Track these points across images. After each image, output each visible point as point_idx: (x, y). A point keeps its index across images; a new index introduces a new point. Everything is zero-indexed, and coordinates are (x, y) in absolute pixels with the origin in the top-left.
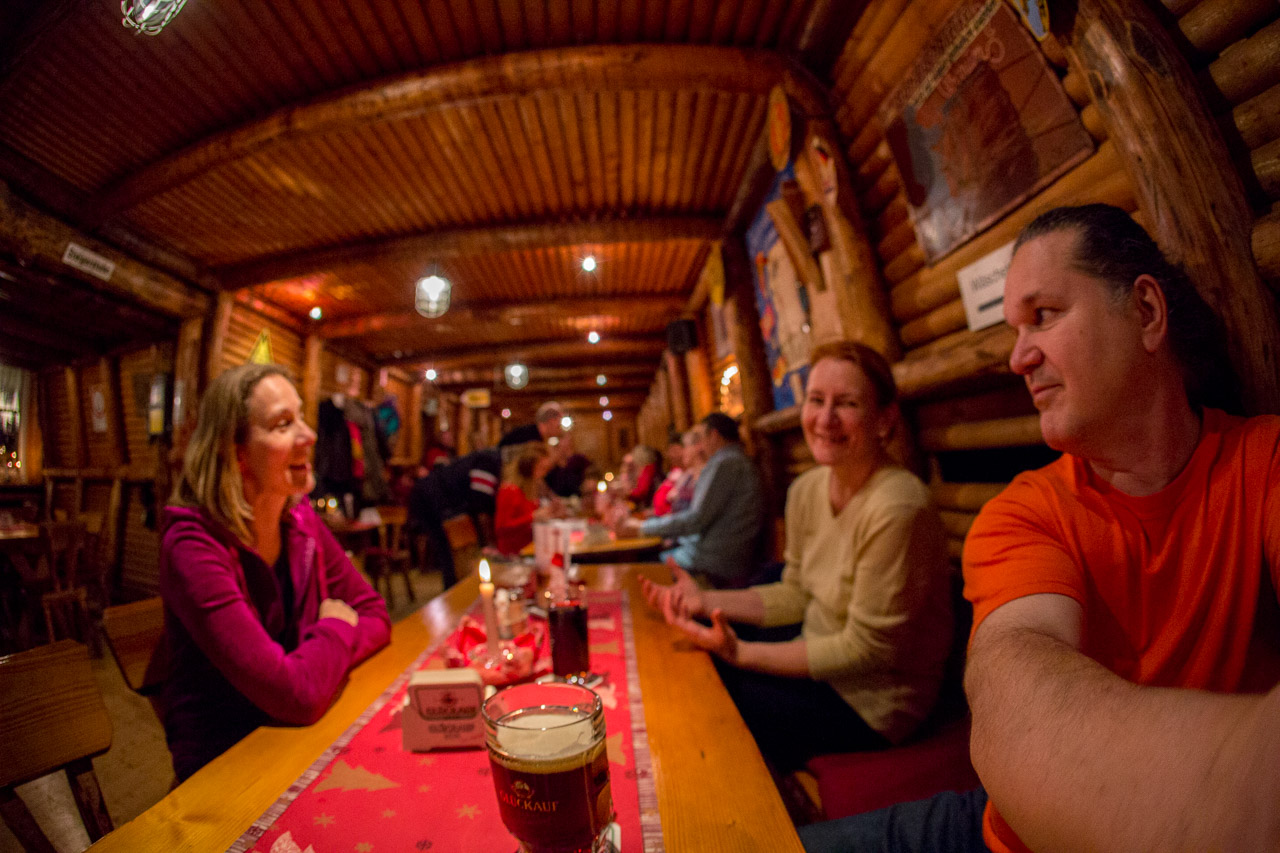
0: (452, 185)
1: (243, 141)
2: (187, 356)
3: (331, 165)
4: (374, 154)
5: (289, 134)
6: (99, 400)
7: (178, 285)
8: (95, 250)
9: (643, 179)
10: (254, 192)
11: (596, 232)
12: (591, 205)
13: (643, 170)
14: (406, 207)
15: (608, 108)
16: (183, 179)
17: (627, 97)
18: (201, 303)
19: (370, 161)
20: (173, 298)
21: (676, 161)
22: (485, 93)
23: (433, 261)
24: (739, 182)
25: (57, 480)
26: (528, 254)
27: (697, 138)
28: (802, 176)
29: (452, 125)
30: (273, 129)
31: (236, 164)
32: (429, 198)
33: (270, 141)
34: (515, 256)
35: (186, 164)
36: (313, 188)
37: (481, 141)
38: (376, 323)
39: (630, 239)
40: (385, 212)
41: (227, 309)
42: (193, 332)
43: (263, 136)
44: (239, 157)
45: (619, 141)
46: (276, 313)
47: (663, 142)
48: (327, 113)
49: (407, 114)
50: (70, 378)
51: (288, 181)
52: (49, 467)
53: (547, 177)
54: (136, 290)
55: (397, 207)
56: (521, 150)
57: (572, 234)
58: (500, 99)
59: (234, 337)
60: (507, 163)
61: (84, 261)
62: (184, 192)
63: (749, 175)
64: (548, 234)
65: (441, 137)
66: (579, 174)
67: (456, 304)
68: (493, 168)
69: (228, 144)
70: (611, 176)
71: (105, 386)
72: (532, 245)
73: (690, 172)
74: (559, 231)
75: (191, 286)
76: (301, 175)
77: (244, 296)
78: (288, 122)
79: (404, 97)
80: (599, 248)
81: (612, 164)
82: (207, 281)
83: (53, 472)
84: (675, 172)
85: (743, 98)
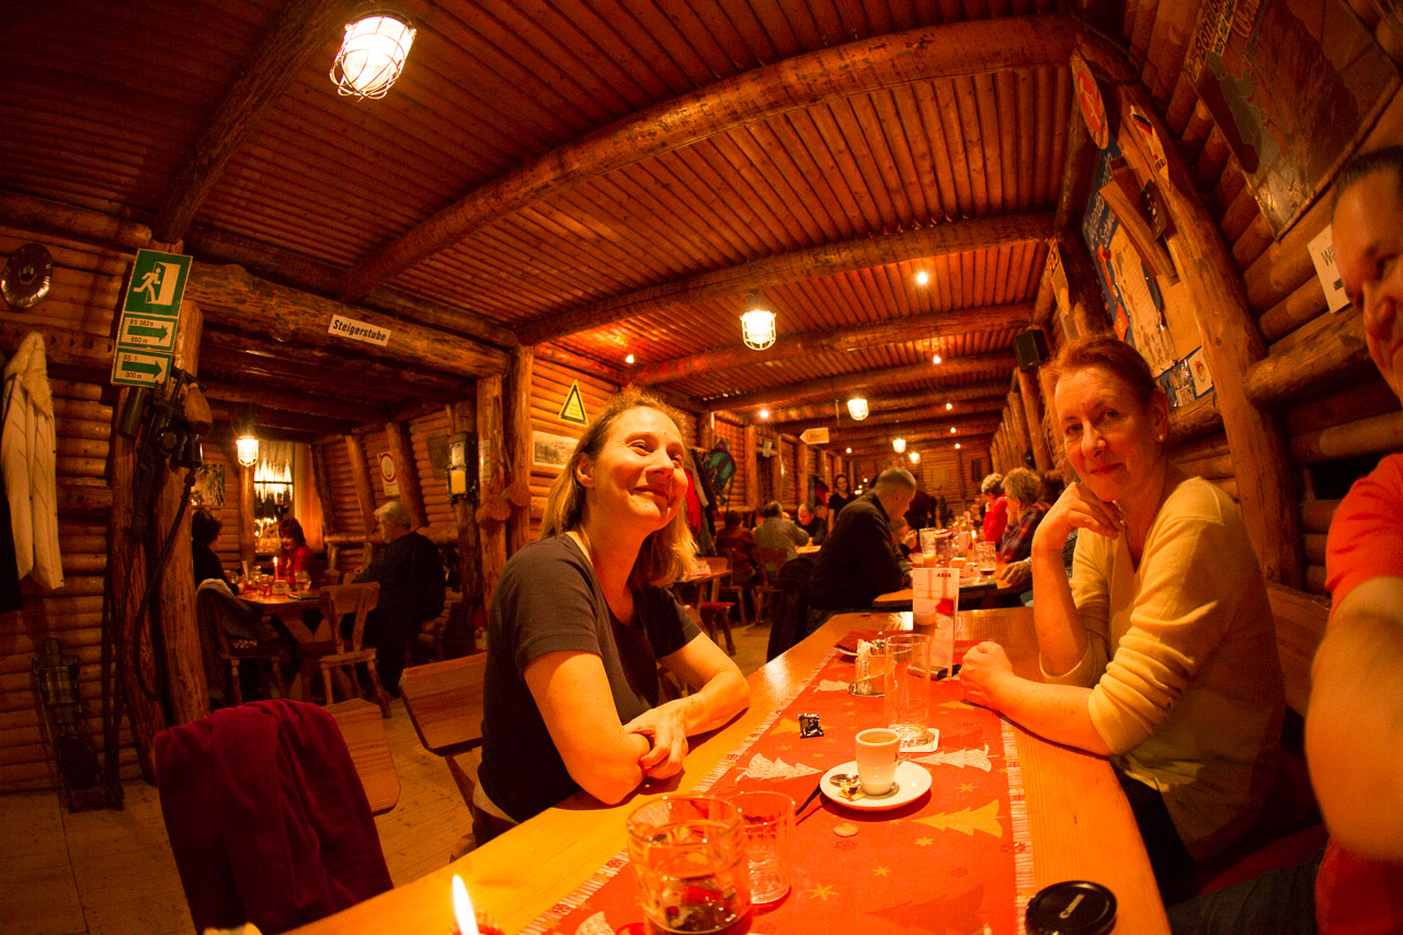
0: (759, 208)
1: (515, 190)
2: (489, 415)
3: (621, 205)
4: (666, 186)
5: (566, 178)
6: (388, 465)
7: (470, 344)
8: (364, 319)
9: (962, 178)
10: (537, 241)
11: (924, 243)
12: (913, 215)
13: (960, 167)
14: (713, 238)
15: (907, 106)
16: (456, 237)
17: (924, 89)
18: (499, 359)
19: (664, 194)
20: (464, 357)
21: (992, 153)
22: (772, 106)
23: (754, 291)
24: (1062, 172)
25: (341, 546)
26: (854, 274)
27: (1007, 125)
28: (1127, 152)
29: (745, 144)
30: (546, 174)
31: (513, 216)
32: (736, 225)
33: (546, 186)
34: (841, 276)
35: (455, 220)
36: (605, 230)
37: (780, 158)
38: (698, 364)
39: (962, 246)
40: (690, 246)
41: (528, 363)
42: (493, 389)
43: (539, 183)
44: (515, 206)
45: (928, 140)
46: (584, 363)
47: (973, 135)
48: (603, 150)
49: (693, 140)
50: (352, 446)
51: (577, 227)
52: (330, 535)
53: (859, 187)
54: (420, 353)
55: (703, 239)
56: (825, 162)
57: (898, 247)
58: (790, 110)
59: (540, 391)
60: (814, 178)
61: (353, 330)
62: (457, 251)
63: (1071, 158)
64: (874, 251)
65: (736, 161)
66: (893, 181)
67: (782, 337)
68: (799, 186)
69: (498, 197)
70: (928, 179)
71: (394, 451)
72: (857, 264)
73: (1008, 163)
74: (884, 245)
75: (484, 344)
76: (587, 218)
77: (545, 348)
78: (562, 166)
79: (684, 122)
80: (929, 261)
81: (925, 165)
82: (500, 338)
83: (337, 538)
84: (993, 167)
85: (1042, 72)
